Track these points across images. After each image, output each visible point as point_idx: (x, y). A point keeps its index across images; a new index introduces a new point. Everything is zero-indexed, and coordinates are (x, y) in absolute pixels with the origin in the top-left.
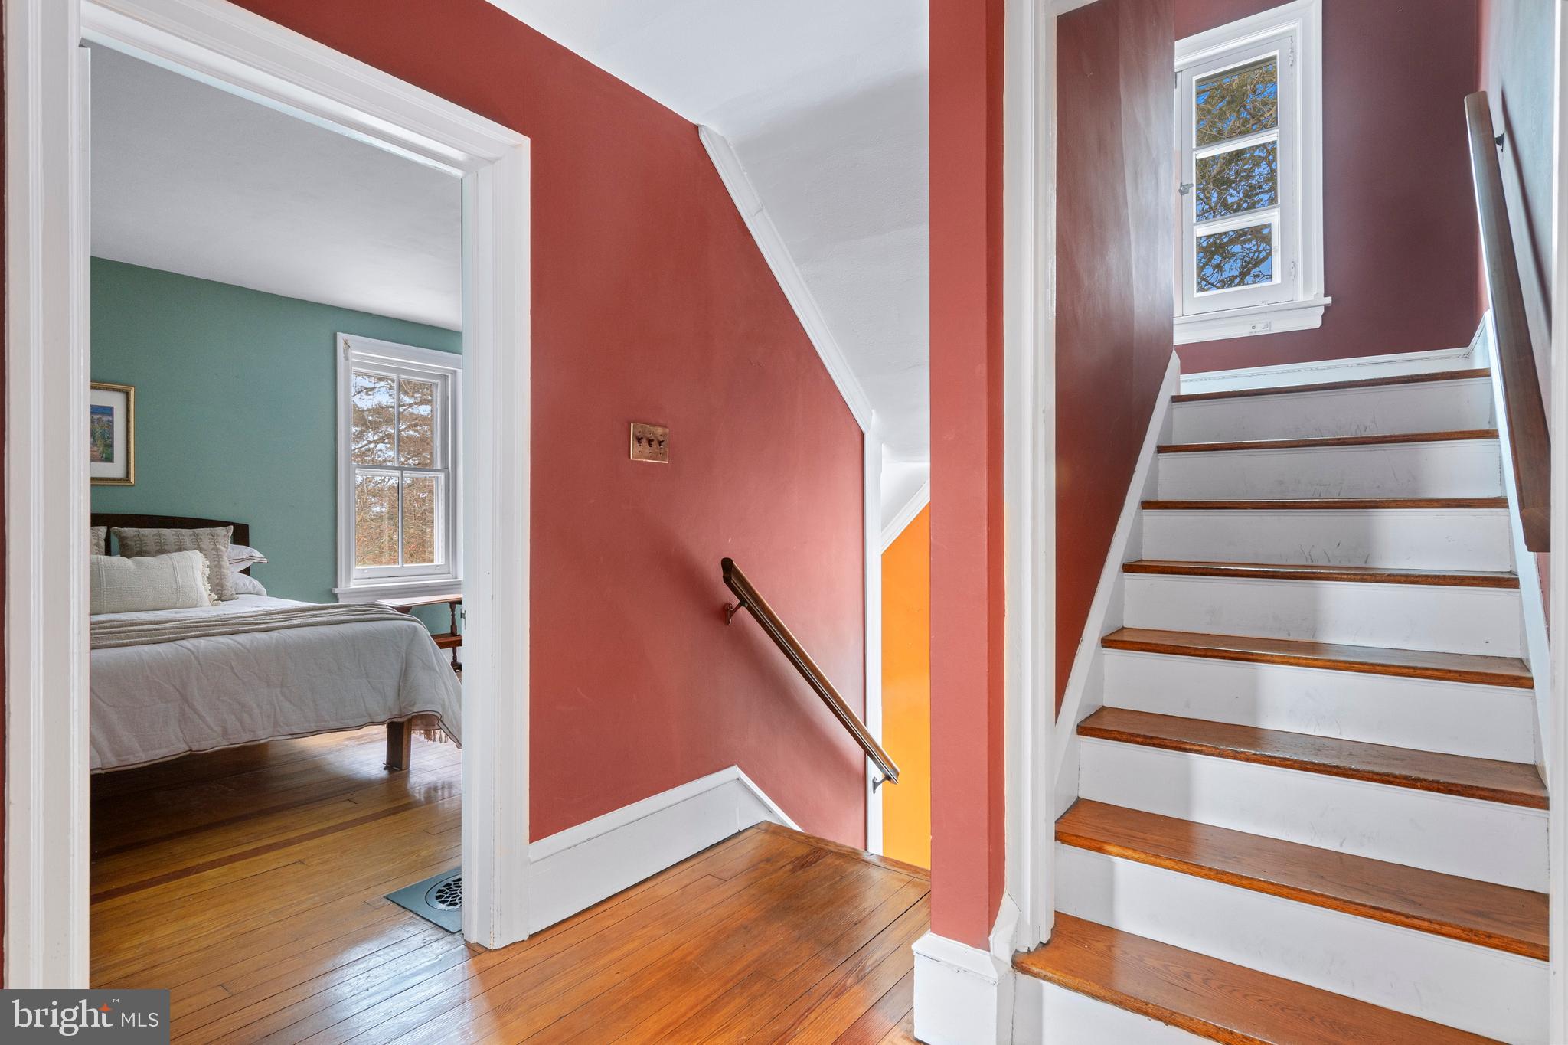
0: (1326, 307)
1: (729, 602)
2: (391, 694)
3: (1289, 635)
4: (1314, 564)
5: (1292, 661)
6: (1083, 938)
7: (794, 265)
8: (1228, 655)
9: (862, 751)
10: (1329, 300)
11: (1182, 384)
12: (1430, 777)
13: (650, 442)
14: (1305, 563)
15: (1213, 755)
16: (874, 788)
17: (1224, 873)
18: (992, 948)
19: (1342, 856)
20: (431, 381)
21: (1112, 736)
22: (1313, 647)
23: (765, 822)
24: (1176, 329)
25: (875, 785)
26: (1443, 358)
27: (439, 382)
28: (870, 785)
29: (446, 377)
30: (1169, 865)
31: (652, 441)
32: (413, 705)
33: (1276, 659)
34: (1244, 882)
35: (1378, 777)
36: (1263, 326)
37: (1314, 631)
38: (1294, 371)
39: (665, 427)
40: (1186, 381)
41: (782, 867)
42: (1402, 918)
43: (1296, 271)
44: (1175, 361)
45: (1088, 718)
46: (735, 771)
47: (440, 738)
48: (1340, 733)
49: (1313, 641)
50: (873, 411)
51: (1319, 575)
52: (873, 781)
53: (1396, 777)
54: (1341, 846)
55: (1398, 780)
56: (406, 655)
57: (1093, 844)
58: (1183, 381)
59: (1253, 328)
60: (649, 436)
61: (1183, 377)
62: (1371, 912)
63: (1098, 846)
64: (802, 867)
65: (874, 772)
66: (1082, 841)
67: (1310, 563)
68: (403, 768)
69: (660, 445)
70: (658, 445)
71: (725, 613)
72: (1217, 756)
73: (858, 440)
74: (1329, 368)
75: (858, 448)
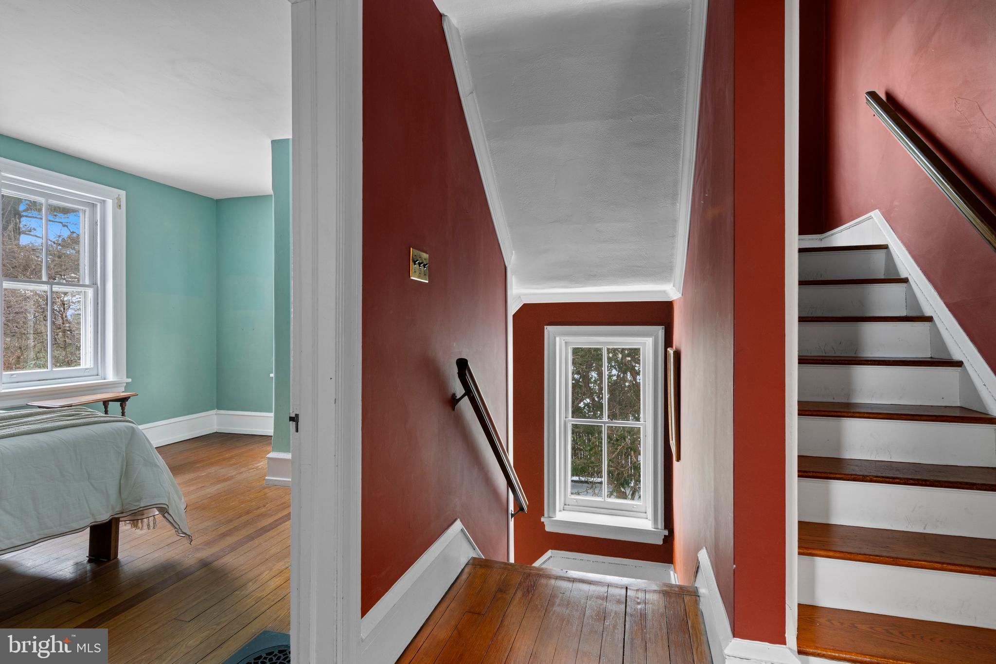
1: (459, 392)
2: (113, 492)
3: (834, 399)
7: (486, 139)
15: (848, 480)
17: (897, 559)
18: (787, 642)
20: (79, 207)
23: (472, 558)
27: (87, 209)
28: (510, 516)
29: (93, 206)
30: (860, 559)
31: (421, 263)
32: (139, 501)
33: (856, 415)
37: (848, 395)
39: (426, 252)
41: (515, 594)
46: (459, 523)
47: (148, 525)
50: (513, 251)
52: (511, 513)
54: (924, 529)
56: (126, 454)
57: (805, 551)
60: (419, 259)
63: (809, 552)
64: (528, 591)
68: (111, 559)
70: (423, 267)
71: (453, 401)
73: (504, 272)
75: (504, 277)
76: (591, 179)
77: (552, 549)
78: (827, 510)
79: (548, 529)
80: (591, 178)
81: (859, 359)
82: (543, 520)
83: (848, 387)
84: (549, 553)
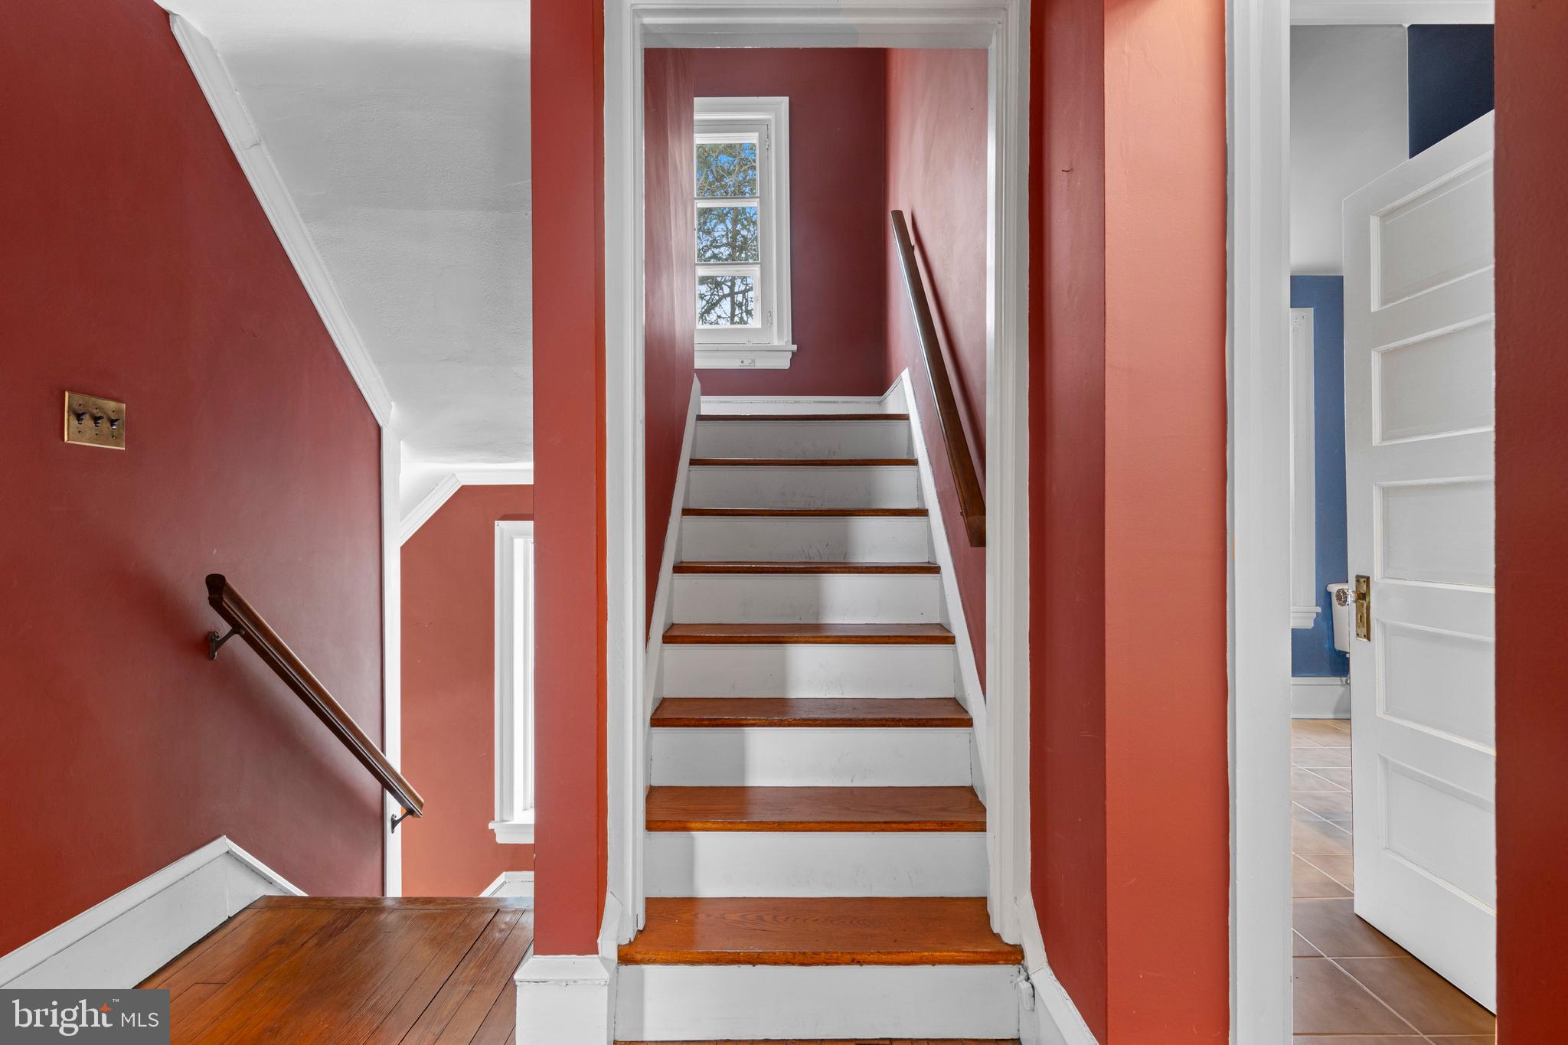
0: (793, 354)
1: (213, 630)
3: (801, 619)
4: (812, 561)
5: (811, 640)
6: (673, 915)
7: (301, 220)
8: (765, 640)
9: (379, 785)
10: (795, 347)
11: (702, 405)
12: (907, 717)
13: (96, 419)
14: (804, 560)
15: (763, 726)
16: (393, 826)
17: (783, 823)
18: (600, 950)
19: (851, 790)
21: (682, 723)
22: (817, 627)
23: (264, 897)
24: (696, 354)
25: (394, 823)
26: (866, 403)
28: (389, 825)
30: (742, 828)
31: (100, 418)
33: (800, 639)
34: (800, 826)
35: (876, 723)
36: (750, 361)
37: (817, 614)
38: (768, 402)
39: (118, 400)
40: (707, 402)
41: (303, 945)
42: (902, 826)
43: (772, 320)
44: (696, 385)
45: (656, 710)
46: (225, 843)
48: (843, 694)
49: (818, 623)
50: (392, 403)
51: (821, 569)
52: (392, 819)
53: (887, 720)
54: (852, 781)
55: (888, 723)
57: (678, 825)
58: (703, 402)
59: (742, 362)
60: (95, 411)
61: (704, 398)
62: (884, 826)
63: (682, 826)
64: (331, 936)
65: (394, 808)
66: (667, 825)
67: (808, 560)
69: (112, 425)
70: (109, 425)
71: (209, 644)
72: (767, 726)
73: (374, 434)
74: (795, 402)
75: (375, 443)
76: (488, 298)
77: (507, 871)
78: (741, 769)
79: (500, 839)
80: (488, 296)
81: (851, 565)
82: (491, 826)
83: (817, 603)
84: (502, 877)
